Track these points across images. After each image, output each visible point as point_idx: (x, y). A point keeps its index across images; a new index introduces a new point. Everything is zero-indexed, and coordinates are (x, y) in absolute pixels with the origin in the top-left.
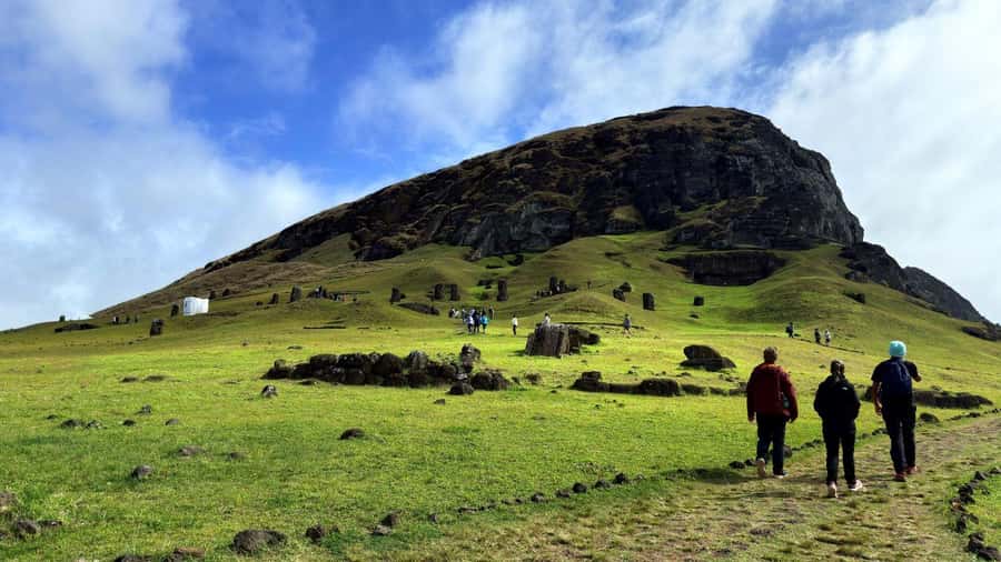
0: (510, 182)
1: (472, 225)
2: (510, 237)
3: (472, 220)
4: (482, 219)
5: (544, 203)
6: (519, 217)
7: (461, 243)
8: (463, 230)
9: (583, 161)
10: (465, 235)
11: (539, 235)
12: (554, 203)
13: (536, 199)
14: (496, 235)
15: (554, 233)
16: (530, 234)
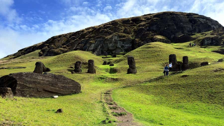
0: (105, 30)
1: (91, 43)
2: (108, 48)
3: (91, 41)
4: (96, 41)
5: (120, 37)
6: (112, 40)
7: (87, 50)
8: (88, 45)
9: (130, 25)
10: (89, 47)
11: (120, 48)
12: (124, 37)
13: (117, 35)
14: (102, 47)
15: (126, 48)
16: (117, 47)
